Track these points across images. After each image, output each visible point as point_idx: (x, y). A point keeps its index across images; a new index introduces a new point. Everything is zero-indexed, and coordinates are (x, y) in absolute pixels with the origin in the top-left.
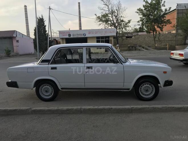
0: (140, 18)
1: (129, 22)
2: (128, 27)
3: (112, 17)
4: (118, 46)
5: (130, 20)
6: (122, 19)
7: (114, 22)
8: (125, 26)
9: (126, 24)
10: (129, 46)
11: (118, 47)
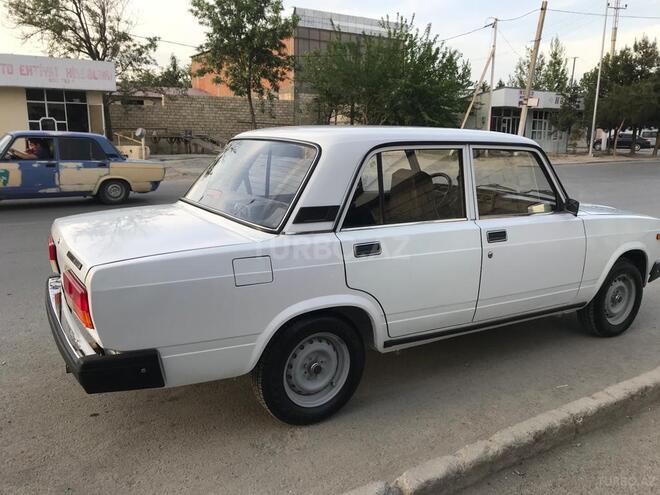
0: (208, 35)
1: (153, 43)
2: (147, 62)
3: (79, 15)
4: (141, 136)
5: (155, 39)
6: (122, 28)
7: (87, 36)
8: (134, 60)
9: (141, 53)
10: (154, 133)
11: (143, 140)
